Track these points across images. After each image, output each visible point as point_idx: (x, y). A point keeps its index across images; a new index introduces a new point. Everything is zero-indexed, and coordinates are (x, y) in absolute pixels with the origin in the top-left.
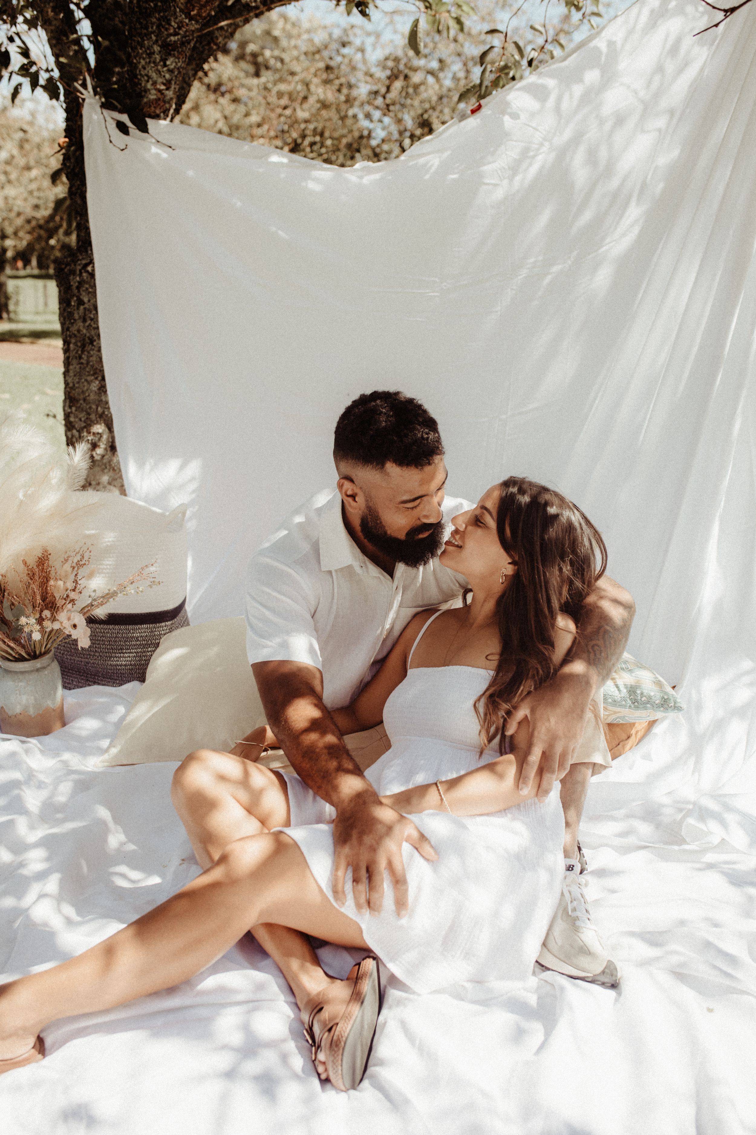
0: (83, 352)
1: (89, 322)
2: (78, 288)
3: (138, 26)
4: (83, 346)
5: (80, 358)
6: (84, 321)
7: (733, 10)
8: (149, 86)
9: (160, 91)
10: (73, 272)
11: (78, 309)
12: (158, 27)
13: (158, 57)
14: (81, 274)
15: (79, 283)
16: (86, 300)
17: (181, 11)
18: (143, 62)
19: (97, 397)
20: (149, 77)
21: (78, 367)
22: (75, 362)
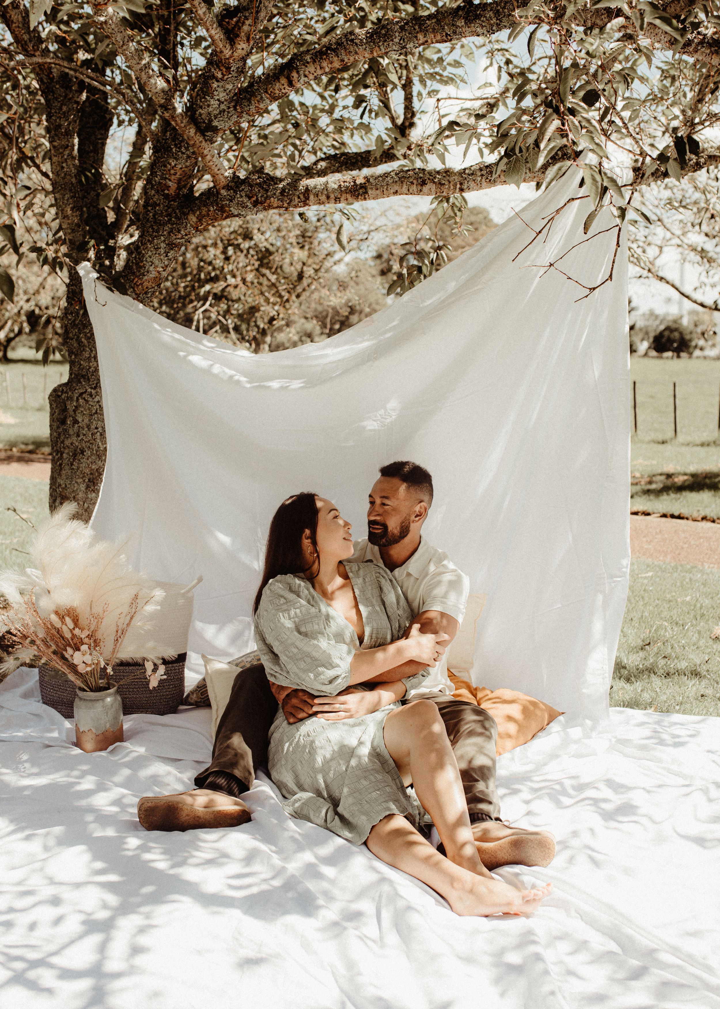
0: (74, 460)
1: (81, 437)
2: (74, 411)
3: (151, 230)
4: (75, 455)
5: (72, 464)
6: (78, 436)
7: (594, 289)
8: (151, 268)
9: (158, 272)
10: (70, 399)
11: (73, 426)
12: (169, 233)
13: (162, 251)
14: (78, 400)
15: (76, 407)
16: (80, 420)
17: (191, 226)
18: (150, 253)
19: (84, 495)
20: (152, 263)
21: (69, 472)
22: (67, 467)
